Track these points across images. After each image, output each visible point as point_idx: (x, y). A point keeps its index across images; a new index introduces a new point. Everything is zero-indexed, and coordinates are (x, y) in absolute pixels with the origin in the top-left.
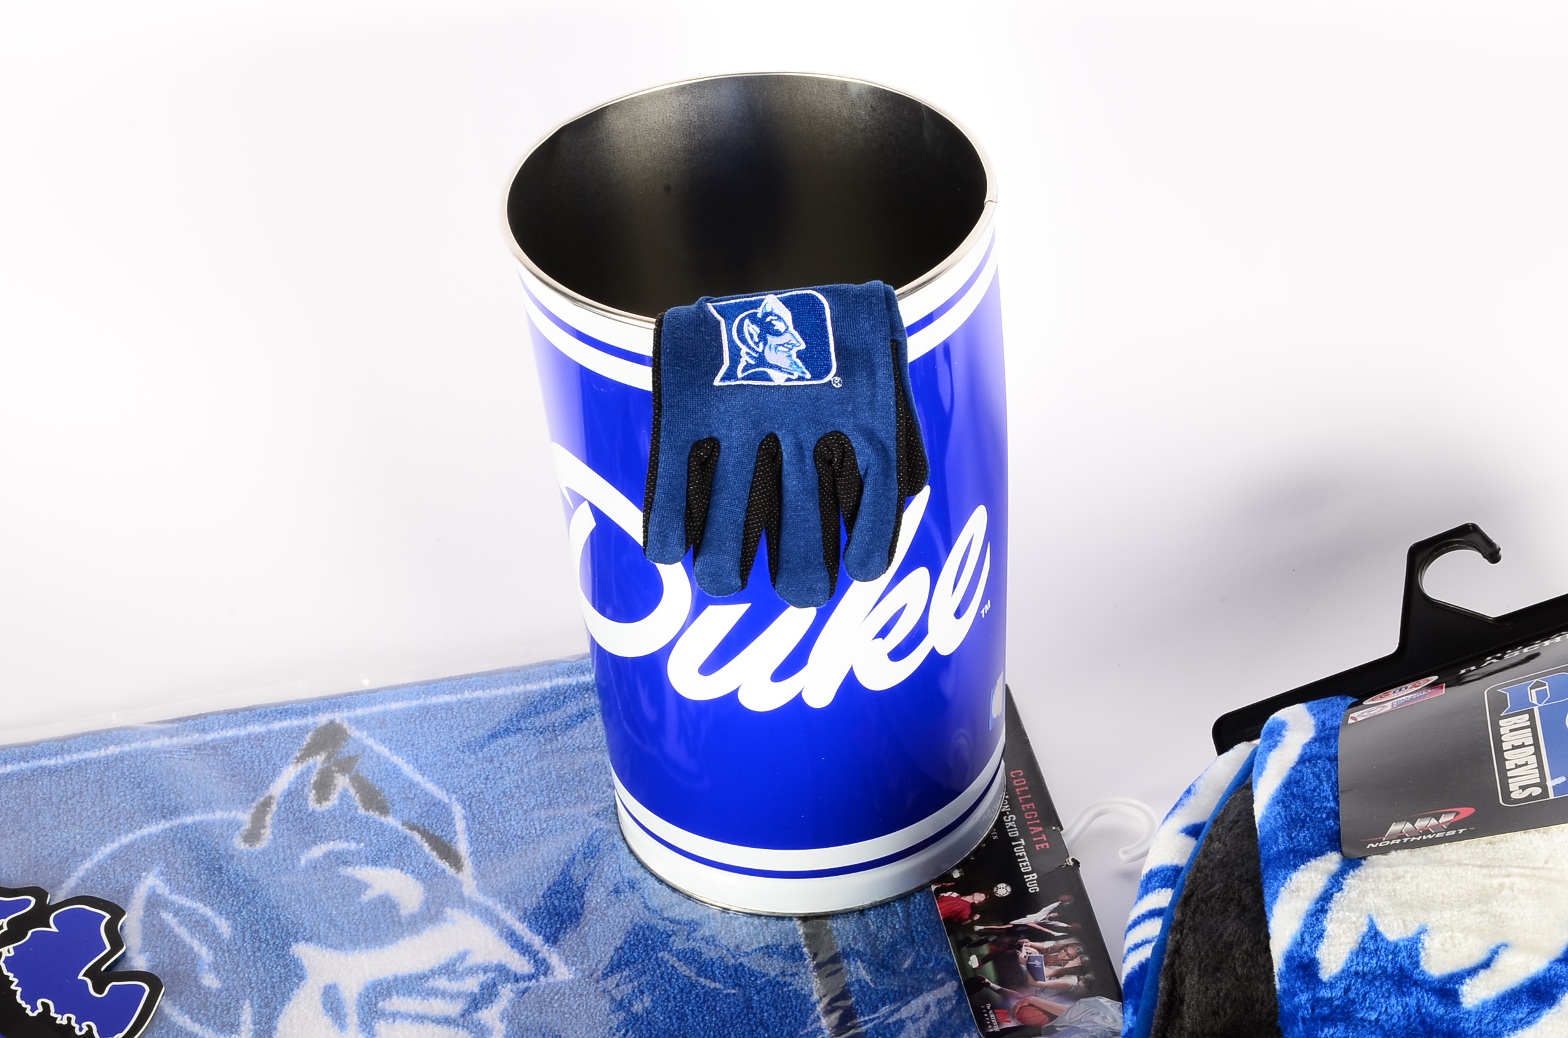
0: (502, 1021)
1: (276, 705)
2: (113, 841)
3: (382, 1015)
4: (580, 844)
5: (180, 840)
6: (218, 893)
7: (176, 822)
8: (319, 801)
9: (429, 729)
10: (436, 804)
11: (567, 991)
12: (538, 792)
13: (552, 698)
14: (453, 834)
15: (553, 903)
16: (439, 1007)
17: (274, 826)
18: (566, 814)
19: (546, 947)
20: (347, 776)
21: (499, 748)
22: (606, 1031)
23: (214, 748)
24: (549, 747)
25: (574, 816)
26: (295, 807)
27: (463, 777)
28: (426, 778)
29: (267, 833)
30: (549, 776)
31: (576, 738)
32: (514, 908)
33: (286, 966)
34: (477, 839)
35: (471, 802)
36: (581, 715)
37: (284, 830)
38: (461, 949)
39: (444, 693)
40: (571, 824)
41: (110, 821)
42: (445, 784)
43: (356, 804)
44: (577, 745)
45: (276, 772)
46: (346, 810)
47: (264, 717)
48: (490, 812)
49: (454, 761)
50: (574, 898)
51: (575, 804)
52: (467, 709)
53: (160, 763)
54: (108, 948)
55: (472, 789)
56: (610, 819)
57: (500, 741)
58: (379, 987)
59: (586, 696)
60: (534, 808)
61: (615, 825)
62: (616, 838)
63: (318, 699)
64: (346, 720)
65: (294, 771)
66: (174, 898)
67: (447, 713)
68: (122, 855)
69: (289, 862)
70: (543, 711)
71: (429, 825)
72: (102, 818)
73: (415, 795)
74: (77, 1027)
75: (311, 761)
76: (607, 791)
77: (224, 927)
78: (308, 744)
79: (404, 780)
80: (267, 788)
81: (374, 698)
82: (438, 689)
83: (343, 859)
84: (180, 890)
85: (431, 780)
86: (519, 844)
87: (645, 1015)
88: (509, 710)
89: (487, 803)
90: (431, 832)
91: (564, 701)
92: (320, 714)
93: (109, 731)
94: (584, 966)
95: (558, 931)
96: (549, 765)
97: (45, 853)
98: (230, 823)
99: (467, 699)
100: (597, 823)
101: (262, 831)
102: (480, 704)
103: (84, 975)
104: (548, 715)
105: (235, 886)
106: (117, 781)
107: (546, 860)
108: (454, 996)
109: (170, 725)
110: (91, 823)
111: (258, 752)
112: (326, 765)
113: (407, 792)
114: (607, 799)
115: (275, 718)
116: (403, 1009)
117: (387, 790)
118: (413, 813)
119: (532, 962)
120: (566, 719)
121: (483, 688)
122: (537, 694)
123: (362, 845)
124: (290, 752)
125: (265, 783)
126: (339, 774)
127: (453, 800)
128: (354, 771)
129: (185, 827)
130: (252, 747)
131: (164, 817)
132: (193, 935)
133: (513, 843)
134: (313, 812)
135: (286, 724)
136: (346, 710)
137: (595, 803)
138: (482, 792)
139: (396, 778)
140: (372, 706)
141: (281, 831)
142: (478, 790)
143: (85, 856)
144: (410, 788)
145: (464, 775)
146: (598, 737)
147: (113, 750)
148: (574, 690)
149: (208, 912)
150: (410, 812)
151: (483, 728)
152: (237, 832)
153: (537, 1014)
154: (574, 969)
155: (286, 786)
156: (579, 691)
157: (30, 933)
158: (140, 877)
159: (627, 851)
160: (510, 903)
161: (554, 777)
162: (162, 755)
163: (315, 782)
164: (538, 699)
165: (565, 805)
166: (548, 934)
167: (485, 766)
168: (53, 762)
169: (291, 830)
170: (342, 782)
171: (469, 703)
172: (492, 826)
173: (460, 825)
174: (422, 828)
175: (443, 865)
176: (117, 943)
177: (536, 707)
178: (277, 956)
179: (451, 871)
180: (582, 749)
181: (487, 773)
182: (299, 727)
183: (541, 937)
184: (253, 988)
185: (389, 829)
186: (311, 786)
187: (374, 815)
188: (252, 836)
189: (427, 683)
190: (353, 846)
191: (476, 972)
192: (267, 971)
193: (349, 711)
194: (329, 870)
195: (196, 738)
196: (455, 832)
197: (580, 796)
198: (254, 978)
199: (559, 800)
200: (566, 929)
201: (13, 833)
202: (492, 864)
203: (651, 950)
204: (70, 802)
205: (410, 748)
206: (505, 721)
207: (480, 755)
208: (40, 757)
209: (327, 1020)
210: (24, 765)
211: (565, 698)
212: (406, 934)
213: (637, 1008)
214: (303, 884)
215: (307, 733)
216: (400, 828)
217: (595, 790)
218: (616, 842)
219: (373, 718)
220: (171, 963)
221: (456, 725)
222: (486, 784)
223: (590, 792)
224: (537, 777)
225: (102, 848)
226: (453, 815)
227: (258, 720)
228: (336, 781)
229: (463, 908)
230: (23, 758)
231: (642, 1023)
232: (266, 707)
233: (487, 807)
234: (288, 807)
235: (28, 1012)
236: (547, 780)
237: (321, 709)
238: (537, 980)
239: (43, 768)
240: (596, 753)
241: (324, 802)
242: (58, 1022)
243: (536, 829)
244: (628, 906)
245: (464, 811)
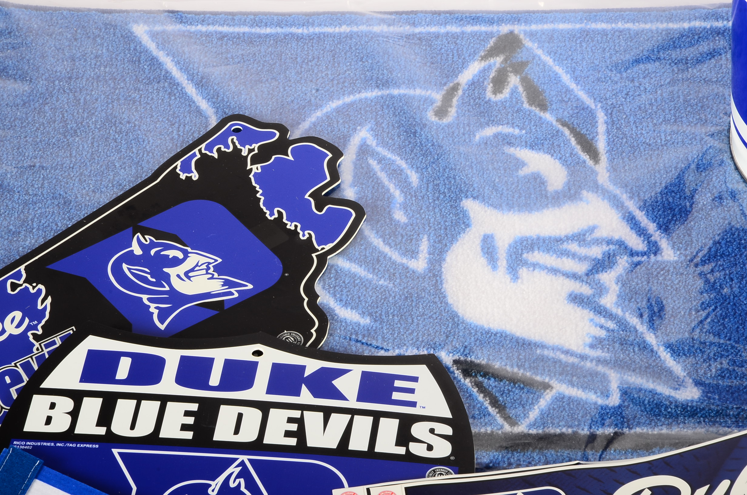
0: (617, 284)
1: (471, 12)
2: (339, 99)
3: (525, 263)
4: (696, 156)
5: (388, 106)
6: (412, 151)
7: (386, 92)
8: (495, 92)
9: (586, 48)
10: (585, 108)
11: (672, 269)
12: (667, 111)
13: (689, 37)
14: (595, 134)
15: (667, 200)
16: (569, 265)
17: (458, 107)
18: (687, 131)
19: (658, 232)
20: (518, 76)
21: (640, 72)
22: (699, 305)
23: (420, 39)
24: (680, 76)
25: (693, 134)
26: (476, 95)
27: (608, 91)
28: (579, 87)
29: (453, 111)
30: (678, 99)
31: (704, 71)
32: (637, 199)
33: (457, 215)
34: (614, 141)
35: (612, 111)
36: (711, 53)
37: (465, 111)
38: (591, 224)
39: (602, 21)
40: (691, 140)
41: (338, 83)
42: (594, 94)
43: (523, 99)
44: (703, 77)
45: (464, 65)
46: (514, 102)
47: (460, 21)
48: (626, 121)
49: (603, 77)
50: (685, 198)
51: (695, 124)
52: (619, 36)
53: (378, 45)
54: (329, 179)
55: (614, 101)
56: (723, 140)
57: (642, 66)
58: (525, 242)
59: (717, 38)
60: (662, 123)
61: (726, 145)
62: (726, 157)
63: (504, 12)
64: (522, 32)
65: (478, 67)
66: (379, 149)
67: (602, 38)
68: (344, 110)
69: (467, 136)
70: (680, 46)
71: (577, 124)
72: (332, 80)
73: (569, 99)
74: (301, 233)
75: (492, 60)
76: (723, 118)
77: (414, 178)
78: (492, 47)
79: (562, 86)
80: (457, 77)
81: (547, 18)
82: (598, 18)
83: (508, 140)
84: (384, 144)
85: (583, 89)
86: (646, 149)
87: (732, 297)
88: (652, 42)
89: (625, 113)
90: (578, 130)
91: (698, 41)
92: (503, 24)
93: (343, 14)
94: (687, 252)
95: (669, 221)
96: (679, 90)
97: (289, 99)
98: (426, 99)
99: (619, 28)
100: (711, 142)
101: (449, 109)
102: (630, 34)
103: (309, 196)
104: (683, 50)
105: (425, 148)
106: (345, 53)
107: (667, 165)
108: (582, 259)
109: (389, 16)
110: (324, 82)
111: (452, 47)
112: (503, 65)
113: (564, 96)
114: (722, 124)
115: (469, 23)
116: (541, 262)
117: (547, 92)
118: (566, 113)
119: (646, 242)
120: (698, 55)
121: (633, 21)
122: (676, 32)
123: (524, 132)
124: (477, 51)
125: (456, 72)
126: (512, 74)
127: (599, 107)
128: (524, 73)
129: (392, 97)
130: (448, 43)
131: (378, 87)
132: (390, 179)
133: (642, 148)
134: (489, 100)
135: (476, 28)
136: (523, 24)
137: (712, 126)
138: (622, 105)
139: (557, 83)
140: (544, 23)
141: (464, 112)
142: (619, 103)
143: (318, 107)
144: (566, 93)
145: (610, 89)
146: (722, 73)
147: (345, 29)
148: (707, 32)
149: (403, 164)
150: (563, 112)
151: (629, 53)
152: (430, 107)
153: (645, 283)
154: (678, 253)
155: (471, 78)
156: (711, 33)
157: (274, 157)
158: (356, 129)
159: (733, 167)
160: (633, 194)
161: (681, 100)
162: (381, 38)
163: (493, 77)
164: (677, 36)
165: (688, 124)
166: (661, 223)
167: (627, 84)
168: (300, 31)
169: (471, 112)
170: (514, 80)
171: (621, 32)
172: (627, 133)
173: (601, 128)
174: (571, 126)
175: (585, 157)
176: (335, 176)
177: (674, 42)
178: (451, 206)
179: (590, 162)
180: (707, 81)
181: (628, 90)
182: (486, 33)
183: (655, 224)
184: (431, 227)
185: (545, 122)
186: (490, 80)
187: (536, 110)
188: (441, 112)
189: (590, 11)
190: (517, 131)
191: (601, 243)
192: (443, 216)
193: (525, 25)
194: (496, 147)
195: (407, 29)
196: (597, 132)
197: (700, 119)
198: (432, 220)
199: (684, 119)
200: (676, 221)
201: (267, 80)
202: (623, 162)
203: (744, 248)
204: (310, 64)
205: (570, 61)
206: (648, 51)
207: (624, 75)
208: (291, 26)
209: (483, 261)
210: (279, 30)
211: (699, 38)
212: (549, 206)
213: (726, 291)
214: (476, 154)
215: (492, 38)
216: (554, 123)
217: (713, 116)
218: (725, 159)
219: (544, 34)
220: (372, 198)
221: (608, 48)
222: (626, 99)
223: (710, 116)
224: (668, 99)
225: (330, 103)
226: (597, 119)
227: (455, 23)
228: (509, 79)
229: (597, 192)
230: (279, 24)
231: (729, 303)
232: (463, 12)
233: (624, 117)
234: (470, 94)
235: (267, 215)
236: (676, 102)
237: (505, 20)
238: (648, 257)
239: (293, 35)
240: (718, 86)
241: (498, 94)
242: (288, 227)
243: (661, 140)
244: (728, 211)
245: (606, 118)
